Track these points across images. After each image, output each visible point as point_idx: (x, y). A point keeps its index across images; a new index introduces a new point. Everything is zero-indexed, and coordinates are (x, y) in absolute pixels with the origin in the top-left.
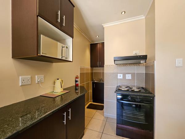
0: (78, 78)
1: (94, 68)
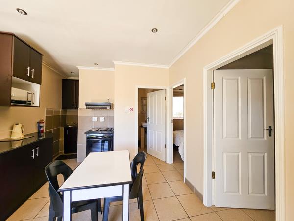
0: (43, 123)
1: (68, 110)
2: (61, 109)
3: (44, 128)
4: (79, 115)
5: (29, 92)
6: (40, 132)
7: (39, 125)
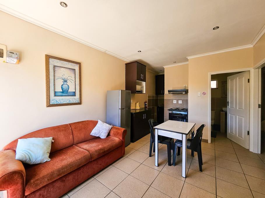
0: (147, 102)
1: (159, 95)
2: (155, 95)
3: (147, 106)
4: (165, 99)
5: (142, 87)
6: (146, 107)
7: (145, 104)
